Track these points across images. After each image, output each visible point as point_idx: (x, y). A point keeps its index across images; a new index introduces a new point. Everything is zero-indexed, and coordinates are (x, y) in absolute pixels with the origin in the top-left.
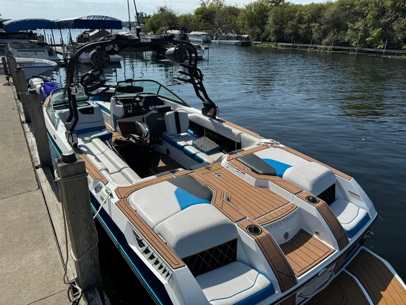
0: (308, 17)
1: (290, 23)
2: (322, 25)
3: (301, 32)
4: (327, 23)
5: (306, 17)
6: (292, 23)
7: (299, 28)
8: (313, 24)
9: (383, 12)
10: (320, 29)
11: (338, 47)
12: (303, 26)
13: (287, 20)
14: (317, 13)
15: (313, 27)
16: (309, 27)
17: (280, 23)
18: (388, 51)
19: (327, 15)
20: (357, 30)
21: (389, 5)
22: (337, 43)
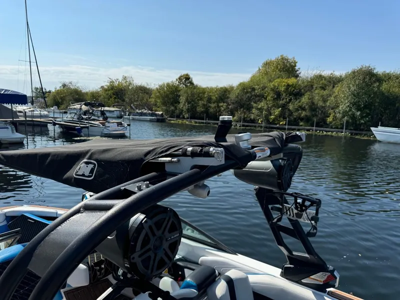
0: (216, 97)
1: (201, 103)
2: (230, 105)
3: (211, 110)
4: (233, 103)
5: (214, 98)
6: (203, 102)
7: (210, 107)
8: (221, 104)
9: (278, 95)
10: (228, 108)
11: (246, 124)
12: (213, 105)
13: (198, 100)
14: (223, 95)
15: (222, 106)
16: (218, 107)
17: (192, 102)
18: (290, 127)
19: (233, 96)
20: (261, 110)
21: (283, 90)
22: (245, 120)
